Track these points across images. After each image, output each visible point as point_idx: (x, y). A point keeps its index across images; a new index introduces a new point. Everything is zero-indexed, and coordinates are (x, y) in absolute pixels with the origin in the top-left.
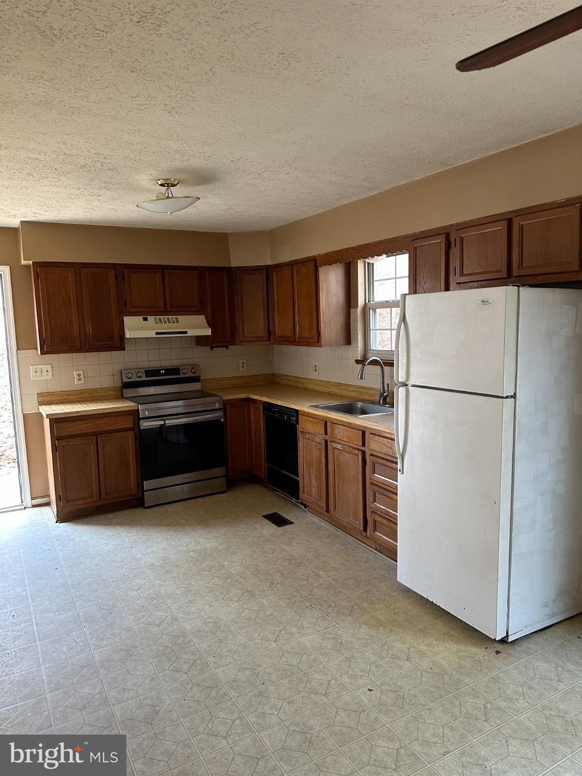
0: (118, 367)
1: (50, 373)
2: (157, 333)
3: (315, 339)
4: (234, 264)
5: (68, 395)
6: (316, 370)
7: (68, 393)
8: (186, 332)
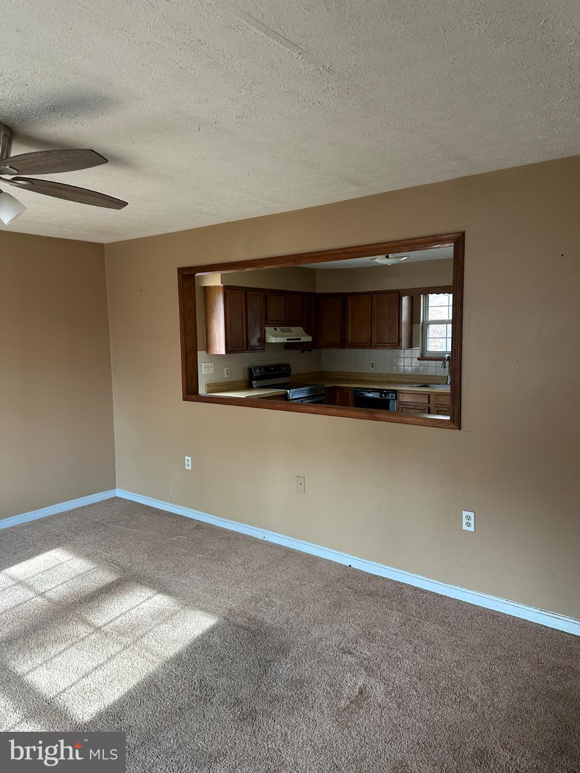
0: (247, 365)
1: (212, 369)
2: (288, 340)
3: (397, 345)
4: (318, 291)
5: (222, 386)
6: (372, 367)
7: (223, 384)
8: (300, 339)
